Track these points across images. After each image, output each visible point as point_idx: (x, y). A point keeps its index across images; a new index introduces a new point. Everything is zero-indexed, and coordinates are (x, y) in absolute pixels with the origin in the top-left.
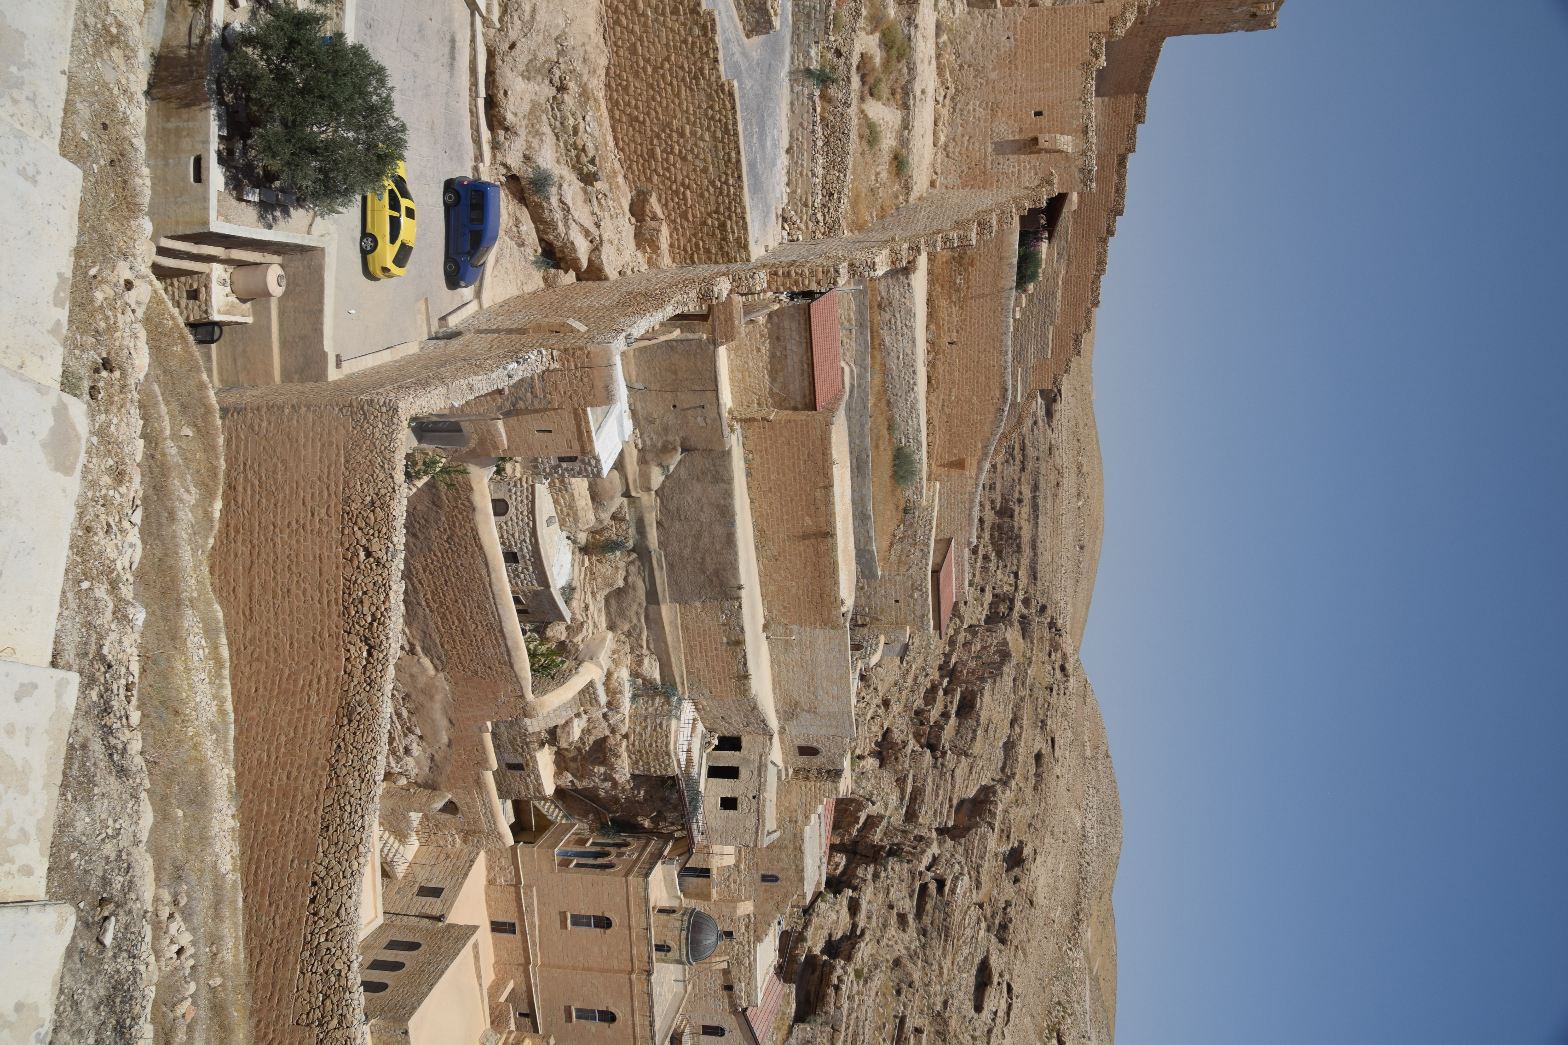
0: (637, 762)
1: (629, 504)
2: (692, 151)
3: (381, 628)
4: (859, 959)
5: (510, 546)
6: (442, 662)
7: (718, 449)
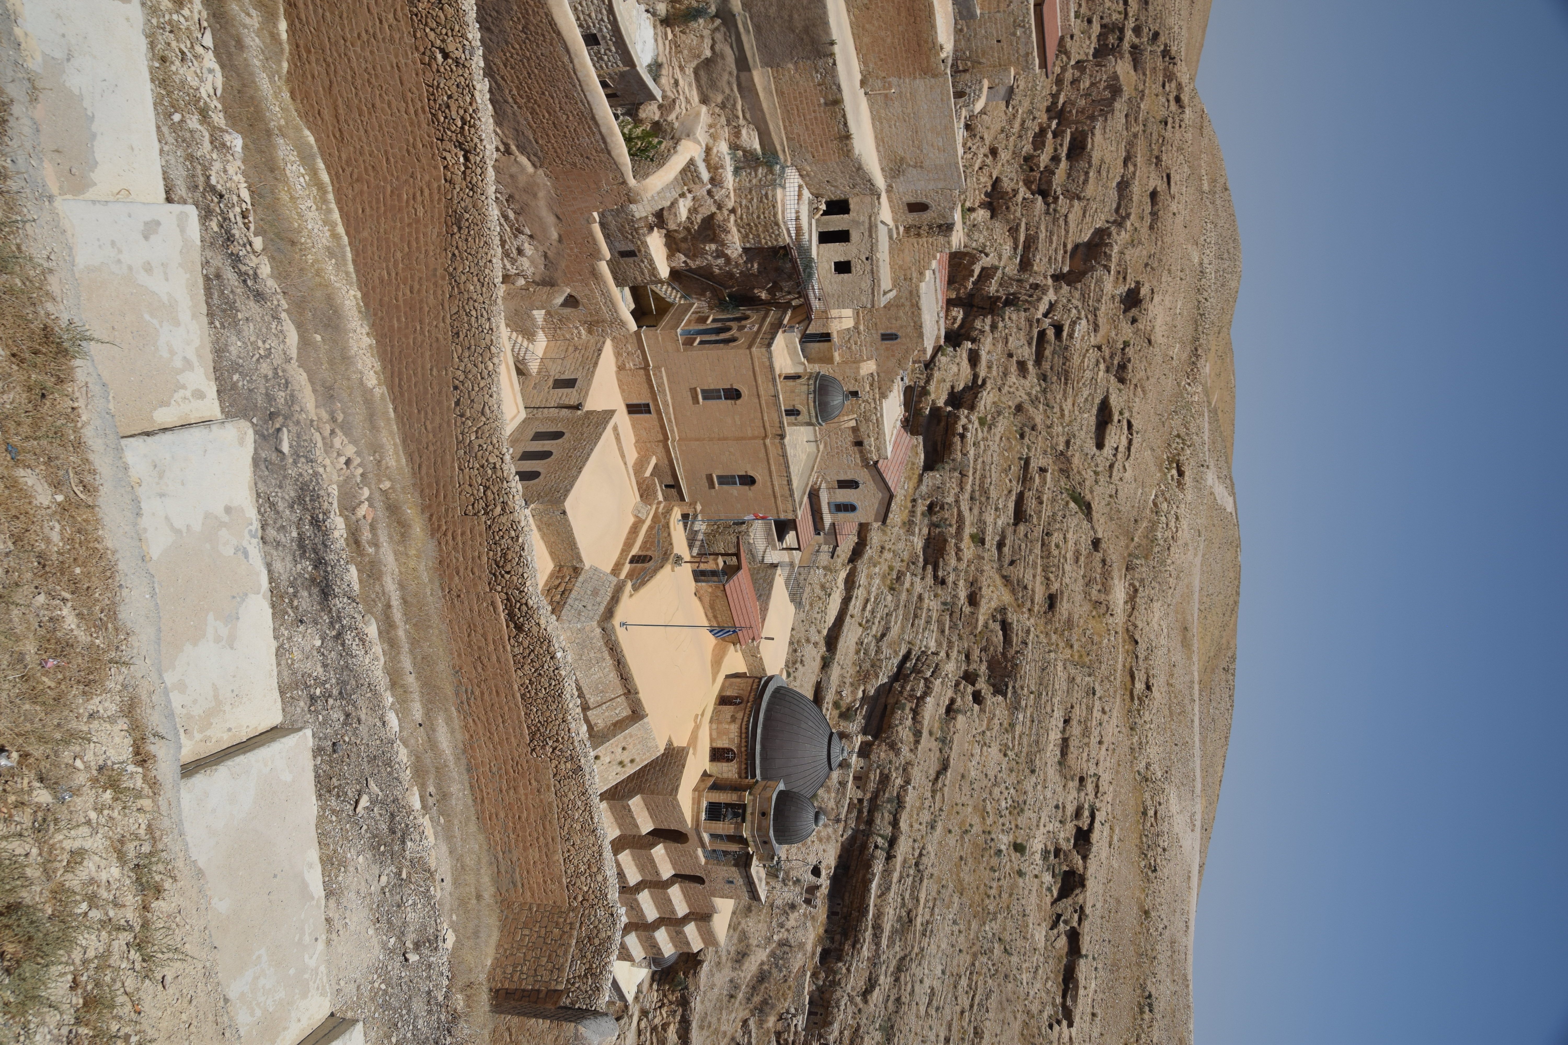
0: (747, 236)
3: (473, 131)
4: (982, 408)
5: (589, 27)
6: (539, 158)
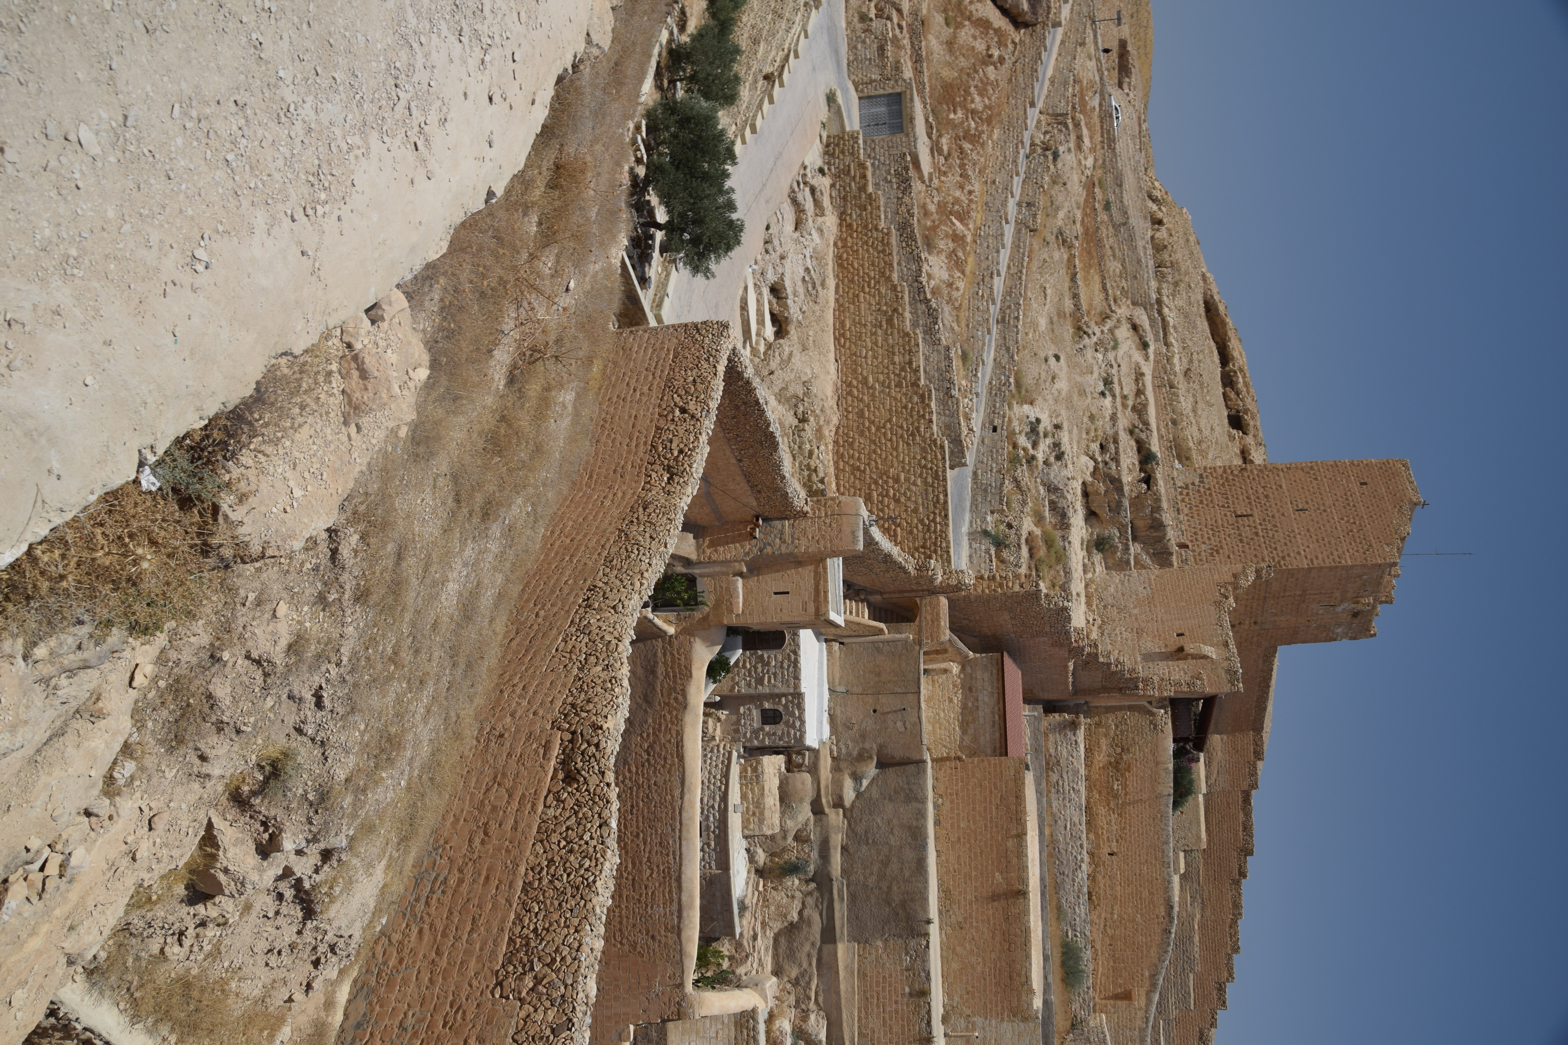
1: (815, 822)
2: (905, 494)
7: (915, 757)
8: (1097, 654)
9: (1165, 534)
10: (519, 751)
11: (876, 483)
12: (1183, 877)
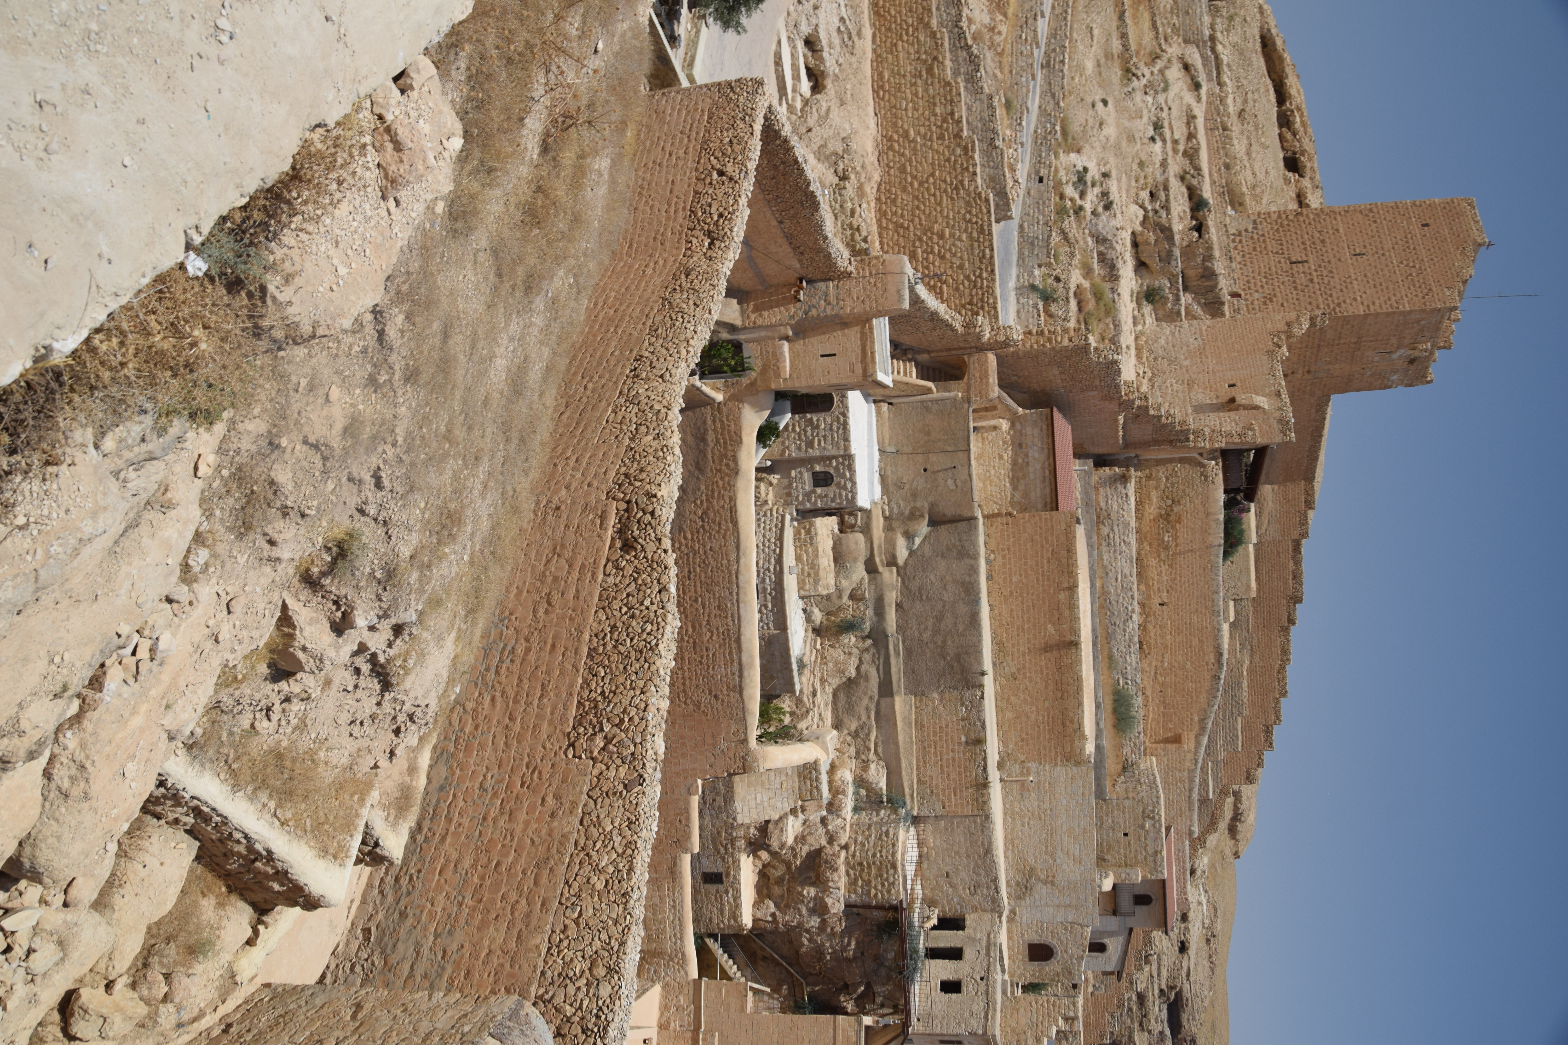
0: (856, 880)
1: (870, 580)
2: (950, 250)
7: (967, 514)
8: (1147, 407)
9: (1217, 284)
10: (576, 522)
11: (920, 239)
12: (1233, 625)
